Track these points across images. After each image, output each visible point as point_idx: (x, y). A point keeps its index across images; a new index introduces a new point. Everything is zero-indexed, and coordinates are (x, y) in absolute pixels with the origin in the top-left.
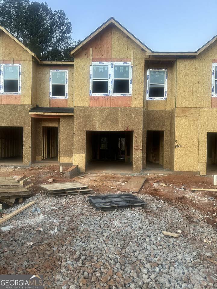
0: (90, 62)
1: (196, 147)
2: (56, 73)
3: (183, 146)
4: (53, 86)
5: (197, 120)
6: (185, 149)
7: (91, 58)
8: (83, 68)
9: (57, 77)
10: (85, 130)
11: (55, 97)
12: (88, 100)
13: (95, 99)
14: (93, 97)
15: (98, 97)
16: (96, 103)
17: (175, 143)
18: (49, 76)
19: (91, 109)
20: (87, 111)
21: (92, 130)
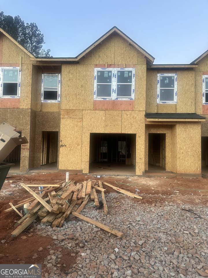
1: (80, 146)
3: (67, 146)
5: (80, 121)
6: (69, 149)
17: (60, 142)
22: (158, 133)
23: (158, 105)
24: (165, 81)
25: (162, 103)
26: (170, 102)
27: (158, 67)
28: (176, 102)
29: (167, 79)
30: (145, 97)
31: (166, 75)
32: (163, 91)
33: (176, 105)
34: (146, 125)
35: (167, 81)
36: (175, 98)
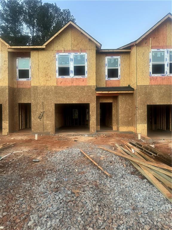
0: (150, 49)
2: (110, 59)
4: (108, 69)
7: (150, 46)
8: (144, 54)
9: (112, 63)
10: (146, 104)
11: (110, 79)
12: (149, 80)
13: (154, 79)
14: (152, 77)
15: (157, 78)
16: (155, 82)
18: (105, 62)
19: (151, 87)
20: (148, 89)
21: (152, 104)
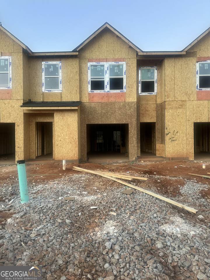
22: (45, 121)
23: (43, 94)
24: (50, 69)
25: (47, 91)
26: (55, 91)
27: (39, 55)
28: (61, 91)
29: (52, 67)
30: (22, 85)
31: (51, 63)
32: (48, 79)
33: (61, 94)
34: (24, 113)
35: (51, 69)
36: (60, 86)
